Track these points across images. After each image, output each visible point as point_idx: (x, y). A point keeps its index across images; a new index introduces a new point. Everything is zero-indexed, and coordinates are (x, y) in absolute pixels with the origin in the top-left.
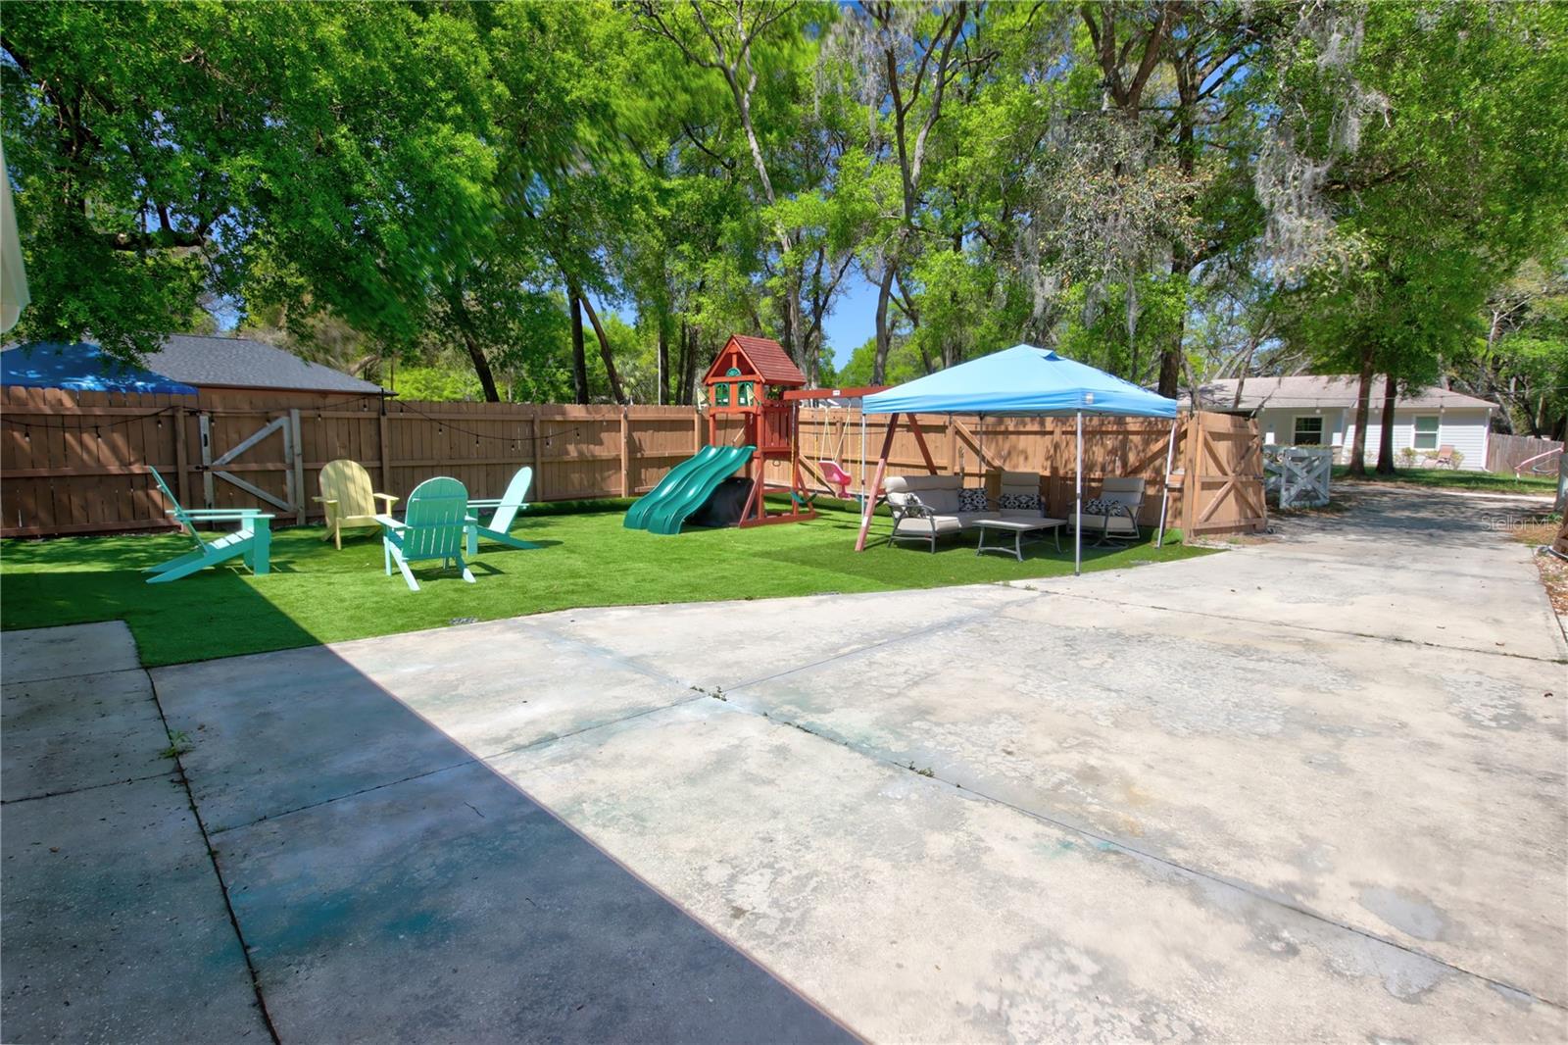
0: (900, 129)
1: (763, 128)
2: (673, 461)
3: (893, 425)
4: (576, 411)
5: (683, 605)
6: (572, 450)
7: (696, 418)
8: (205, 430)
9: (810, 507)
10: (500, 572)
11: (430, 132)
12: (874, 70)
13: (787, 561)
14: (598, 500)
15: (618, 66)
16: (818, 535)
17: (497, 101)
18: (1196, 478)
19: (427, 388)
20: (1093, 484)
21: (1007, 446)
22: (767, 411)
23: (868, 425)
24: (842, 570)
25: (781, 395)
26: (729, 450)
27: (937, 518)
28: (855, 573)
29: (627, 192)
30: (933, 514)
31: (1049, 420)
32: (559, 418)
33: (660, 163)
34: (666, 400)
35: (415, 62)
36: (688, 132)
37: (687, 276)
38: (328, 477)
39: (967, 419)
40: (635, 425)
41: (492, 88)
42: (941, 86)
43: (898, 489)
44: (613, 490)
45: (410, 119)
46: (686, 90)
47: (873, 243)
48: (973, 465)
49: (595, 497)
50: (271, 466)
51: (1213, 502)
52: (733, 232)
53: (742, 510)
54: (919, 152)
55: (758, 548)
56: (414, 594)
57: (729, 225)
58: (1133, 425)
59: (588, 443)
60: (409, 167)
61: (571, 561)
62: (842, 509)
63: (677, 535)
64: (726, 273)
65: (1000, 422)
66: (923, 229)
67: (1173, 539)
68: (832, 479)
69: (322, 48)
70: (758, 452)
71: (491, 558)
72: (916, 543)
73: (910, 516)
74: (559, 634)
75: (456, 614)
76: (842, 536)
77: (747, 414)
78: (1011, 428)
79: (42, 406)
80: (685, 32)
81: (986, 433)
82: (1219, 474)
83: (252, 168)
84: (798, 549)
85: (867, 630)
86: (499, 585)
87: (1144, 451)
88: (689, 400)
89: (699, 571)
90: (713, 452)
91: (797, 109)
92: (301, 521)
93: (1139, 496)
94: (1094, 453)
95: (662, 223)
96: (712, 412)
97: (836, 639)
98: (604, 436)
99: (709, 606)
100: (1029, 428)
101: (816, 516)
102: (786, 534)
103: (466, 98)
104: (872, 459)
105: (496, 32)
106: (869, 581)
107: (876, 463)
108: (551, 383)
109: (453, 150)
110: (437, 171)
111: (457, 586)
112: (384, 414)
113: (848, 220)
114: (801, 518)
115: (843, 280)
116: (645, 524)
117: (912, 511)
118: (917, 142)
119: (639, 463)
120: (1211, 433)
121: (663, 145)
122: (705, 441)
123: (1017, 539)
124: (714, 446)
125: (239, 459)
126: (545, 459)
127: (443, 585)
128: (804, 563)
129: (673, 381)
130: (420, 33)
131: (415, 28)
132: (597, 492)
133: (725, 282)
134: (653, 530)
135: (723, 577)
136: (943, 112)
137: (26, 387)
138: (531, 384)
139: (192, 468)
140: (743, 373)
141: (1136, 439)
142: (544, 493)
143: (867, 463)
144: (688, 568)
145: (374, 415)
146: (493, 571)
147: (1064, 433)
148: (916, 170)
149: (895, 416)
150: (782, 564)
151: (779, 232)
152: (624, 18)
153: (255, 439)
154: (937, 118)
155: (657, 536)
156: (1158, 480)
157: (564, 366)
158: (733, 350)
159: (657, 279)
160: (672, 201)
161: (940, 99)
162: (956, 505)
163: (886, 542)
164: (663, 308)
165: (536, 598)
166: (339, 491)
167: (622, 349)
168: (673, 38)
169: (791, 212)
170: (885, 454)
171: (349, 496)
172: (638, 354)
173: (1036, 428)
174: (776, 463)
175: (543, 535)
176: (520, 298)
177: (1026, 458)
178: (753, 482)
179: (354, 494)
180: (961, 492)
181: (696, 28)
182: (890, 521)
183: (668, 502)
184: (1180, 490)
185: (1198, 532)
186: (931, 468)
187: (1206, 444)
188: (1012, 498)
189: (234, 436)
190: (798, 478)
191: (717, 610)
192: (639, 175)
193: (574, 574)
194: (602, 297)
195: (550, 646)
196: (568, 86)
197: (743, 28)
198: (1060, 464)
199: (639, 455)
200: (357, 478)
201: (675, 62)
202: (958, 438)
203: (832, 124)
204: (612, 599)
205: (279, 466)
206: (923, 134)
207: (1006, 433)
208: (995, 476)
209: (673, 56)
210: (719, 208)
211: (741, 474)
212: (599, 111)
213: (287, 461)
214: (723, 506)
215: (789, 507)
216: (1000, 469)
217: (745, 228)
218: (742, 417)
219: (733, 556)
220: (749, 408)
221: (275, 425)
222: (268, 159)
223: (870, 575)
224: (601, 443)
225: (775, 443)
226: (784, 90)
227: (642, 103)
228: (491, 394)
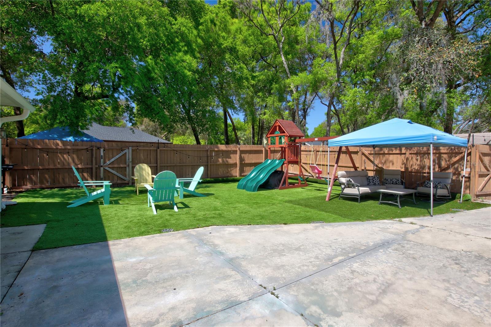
0: (335, 48)
1: (286, 54)
2: (255, 165)
3: (340, 152)
4: (223, 147)
5: (257, 226)
6: (220, 160)
7: (263, 149)
8: (102, 154)
9: (305, 182)
10: (189, 207)
11: (176, 55)
12: (328, 24)
13: (299, 205)
14: (229, 178)
15: (239, 38)
16: (309, 193)
17: (199, 46)
18: (476, 173)
19: (183, 142)
20: (425, 175)
21: (384, 159)
22: (289, 146)
23: (330, 152)
24: (323, 210)
25: (294, 140)
26: (275, 161)
27: (361, 189)
28: (329, 212)
29: (241, 76)
30: (358, 186)
31: (403, 149)
32: (216, 149)
33: (253, 68)
34: (254, 144)
35: (172, 33)
36: (262, 58)
37: (261, 103)
38: (137, 169)
39: (367, 149)
40: (242, 152)
41: (197, 41)
42: (350, 33)
43: (343, 176)
44: (234, 174)
45: (170, 52)
46: (261, 44)
47: (326, 88)
48: (371, 167)
49: (228, 177)
50: (122, 166)
51: (483, 183)
52: (276, 88)
53: (280, 183)
54: (342, 56)
55: (287, 199)
56: (154, 216)
57: (275, 86)
58: (443, 150)
59: (226, 158)
60: (170, 67)
61: (215, 203)
62: (316, 182)
63: (256, 192)
64: (274, 102)
65: (381, 150)
66: (343, 83)
67: (467, 199)
68: (314, 172)
69: (139, 26)
70: (286, 162)
71: (187, 201)
72: (352, 198)
73: (348, 187)
74: (202, 240)
75: (165, 226)
76: (319, 194)
77: (282, 147)
78: (386, 152)
79: (53, 146)
80: (261, 25)
81: (376, 154)
82: (486, 171)
83: (116, 67)
84: (303, 199)
85: (343, 247)
86: (187, 213)
87: (449, 161)
88: (261, 143)
89: (264, 209)
90: (270, 161)
91: (298, 47)
92: (130, 184)
93: (450, 180)
94: (424, 162)
95: (253, 86)
96: (269, 147)
97: (329, 251)
98: (232, 155)
99: (268, 227)
100: (394, 152)
101: (307, 185)
102: (297, 192)
103: (188, 44)
104: (333, 164)
105: (200, 27)
106: (336, 216)
107: (334, 166)
108: (219, 139)
109: (183, 61)
110: (178, 68)
111: (171, 213)
112: (158, 148)
113: (317, 81)
114: (303, 186)
115: (312, 104)
116: (244, 187)
117: (349, 185)
118: (341, 54)
119: (243, 165)
120: (482, 153)
121: (254, 63)
122: (266, 157)
123: (398, 198)
124: (270, 159)
125: (112, 163)
126: (211, 164)
127: (166, 212)
128: (306, 206)
129: (256, 139)
130: (174, 24)
131: (173, 23)
132: (228, 174)
133: (273, 105)
134: (248, 190)
135: (274, 212)
136: (350, 42)
137: (49, 140)
138: (213, 140)
139: (97, 166)
140: (281, 133)
141: (445, 156)
142: (211, 175)
143: (330, 166)
144: (259, 207)
145: (155, 149)
146: (186, 206)
147: (410, 154)
148: (341, 62)
149: (341, 148)
150: (297, 206)
151: (292, 87)
152: (241, 23)
153: (117, 157)
154: (349, 44)
155: (249, 192)
156: (457, 173)
157: (223, 135)
158: (277, 125)
159: (251, 104)
160: (256, 79)
161: (349, 38)
162: (366, 183)
163: (337, 197)
164: (253, 114)
165: (199, 220)
166: (140, 174)
167: (240, 129)
168: (257, 27)
169: (296, 80)
170: (337, 162)
171: (143, 176)
172: (245, 130)
173: (398, 152)
174: (292, 165)
175: (208, 191)
176: (206, 111)
177: (393, 164)
178: (284, 172)
179: (145, 175)
180: (368, 178)
181: (264, 24)
182: (339, 188)
183: (253, 179)
184: (469, 178)
185: (478, 196)
186: (356, 168)
187: (480, 158)
188: (389, 180)
189: (111, 156)
190: (301, 171)
191: (272, 229)
192: (245, 71)
193: (216, 209)
194: (233, 110)
195: (197, 248)
196: (223, 43)
197: (280, 22)
198: (409, 166)
199: (243, 162)
200: (146, 170)
201: (257, 36)
202: (363, 156)
203: (310, 51)
204: (228, 222)
205: (125, 166)
206: (343, 50)
207: (384, 154)
208: (379, 171)
209: (257, 34)
210: (271, 81)
211: (279, 169)
212: (232, 50)
213: (127, 164)
214: (273, 182)
215: (297, 181)
216: (382, 168)
217: (280, 87)
218: (280, 149)
219: (277, 202)
220: (283, 145)
221: (124, 152)
222: (121, 64)
223: (336, 213)
224: (230, 158)
225: (293, 158)
226: (293, 41)
227: (247, 49)
228: (198, 142)
